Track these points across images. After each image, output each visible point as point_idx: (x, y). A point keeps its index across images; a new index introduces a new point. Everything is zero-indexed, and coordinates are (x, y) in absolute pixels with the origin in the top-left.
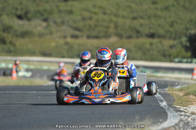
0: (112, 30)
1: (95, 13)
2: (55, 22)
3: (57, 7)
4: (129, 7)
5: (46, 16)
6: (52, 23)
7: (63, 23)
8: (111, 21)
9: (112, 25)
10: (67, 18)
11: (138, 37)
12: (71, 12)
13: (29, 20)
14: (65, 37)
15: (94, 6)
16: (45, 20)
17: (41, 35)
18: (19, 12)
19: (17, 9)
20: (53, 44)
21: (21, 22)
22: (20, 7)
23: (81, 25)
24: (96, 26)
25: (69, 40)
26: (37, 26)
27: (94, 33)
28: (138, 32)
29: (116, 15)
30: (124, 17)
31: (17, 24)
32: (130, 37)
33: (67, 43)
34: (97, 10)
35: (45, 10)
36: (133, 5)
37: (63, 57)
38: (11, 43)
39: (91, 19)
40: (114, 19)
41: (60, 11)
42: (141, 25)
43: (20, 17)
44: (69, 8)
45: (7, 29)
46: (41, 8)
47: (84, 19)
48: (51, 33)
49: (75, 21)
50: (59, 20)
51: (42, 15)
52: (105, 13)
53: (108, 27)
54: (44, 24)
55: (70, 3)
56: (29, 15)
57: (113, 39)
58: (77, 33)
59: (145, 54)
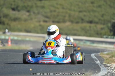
0: (67, 18)
1: (58, 8)
2: (34, 13)
3: (36, 4)
4: (78, 5)
5: (29, 9)
6: (32, 13)
7: (38, 13)
8: (67, 13)
9: (67, 15)
10: (41, 10)
11: (82, 23)
12: (43, 7)
13: (19, 11)
14: (40, 22)
15: (57, 4)
16: (28, 11)
17: (26, 20)
18: (13, 7)
19: (11, 5)
20: (32, 26)
21: (14, 12)
22: (13, 3)
23: (49, 14)
24: (58, 16)
25: (42, 23)
26: (23, 14)
27: (56, 20)
28: (82, 20)
29: (70, 10)
30: (74, 11)
31: (12, 13)
32: (77, 23)
33: (40, 25)
34: (59, 6)
35: (28, 6)
36: (80, 4)
37: (38, 33)
38: (8, 24)
39: (55, 11)
40: (69, 12)
41: (37, 7)
42: (85, 16)
43: (13, 9)
44: (42, 5)
45: (6, 16)
46: (26, 4)
47: (51, 11)
48: (31, 19)
49: (45, 13)
50: (36, 12)
51: (26, 8)
52: (63, 8)
53: (65, 16)
54: (28, 14)
55: (43, 2)
56: (19, 8)
57: (68, 24)
58: (46, 19)
59: (86, 32)
